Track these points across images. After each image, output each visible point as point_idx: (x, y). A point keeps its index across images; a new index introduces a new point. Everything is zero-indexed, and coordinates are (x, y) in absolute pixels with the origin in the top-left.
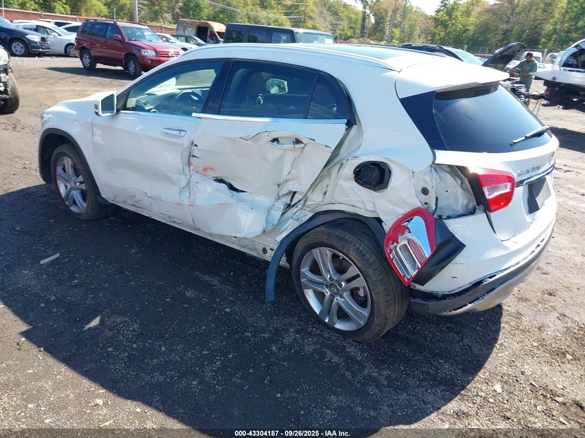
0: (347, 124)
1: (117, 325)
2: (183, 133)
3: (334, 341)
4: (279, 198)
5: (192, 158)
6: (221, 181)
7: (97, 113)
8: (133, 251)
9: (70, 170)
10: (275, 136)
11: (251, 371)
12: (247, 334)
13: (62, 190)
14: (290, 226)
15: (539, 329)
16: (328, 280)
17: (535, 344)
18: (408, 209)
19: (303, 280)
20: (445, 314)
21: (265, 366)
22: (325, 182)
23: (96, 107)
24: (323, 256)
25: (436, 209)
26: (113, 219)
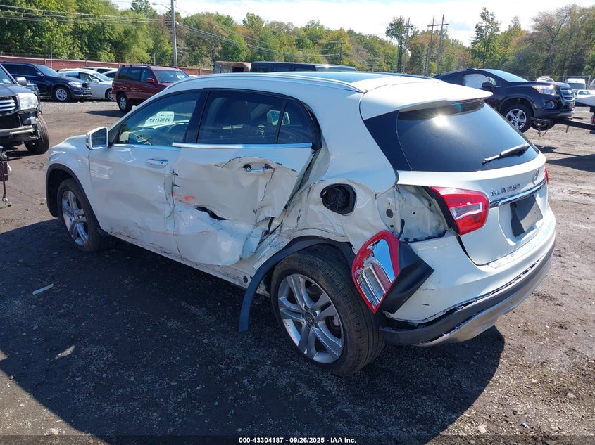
0: (312, 148)
1: (91, 355)
2: (165, 163)
3: (311, 374)
4: (256, 225)
5: (174, 187)
6: (204, 209)
7: (88, 147)
8: (126, 282)
9: (73, 204)
10: (247, 162)
11: (217, 403)
12: (221, 366)
13: (68, 223)
14: (267, 254)
15: (542, 364)
16: (304, 308)
17: (534, 381)
18: (374, 233)
19: (281, 309)
20: (421, 345)
21: (231, 399)
22: (298, 207)
23: (87, 141)
24: (297, 283)
25: (402, 232)
26: (114, 250)
